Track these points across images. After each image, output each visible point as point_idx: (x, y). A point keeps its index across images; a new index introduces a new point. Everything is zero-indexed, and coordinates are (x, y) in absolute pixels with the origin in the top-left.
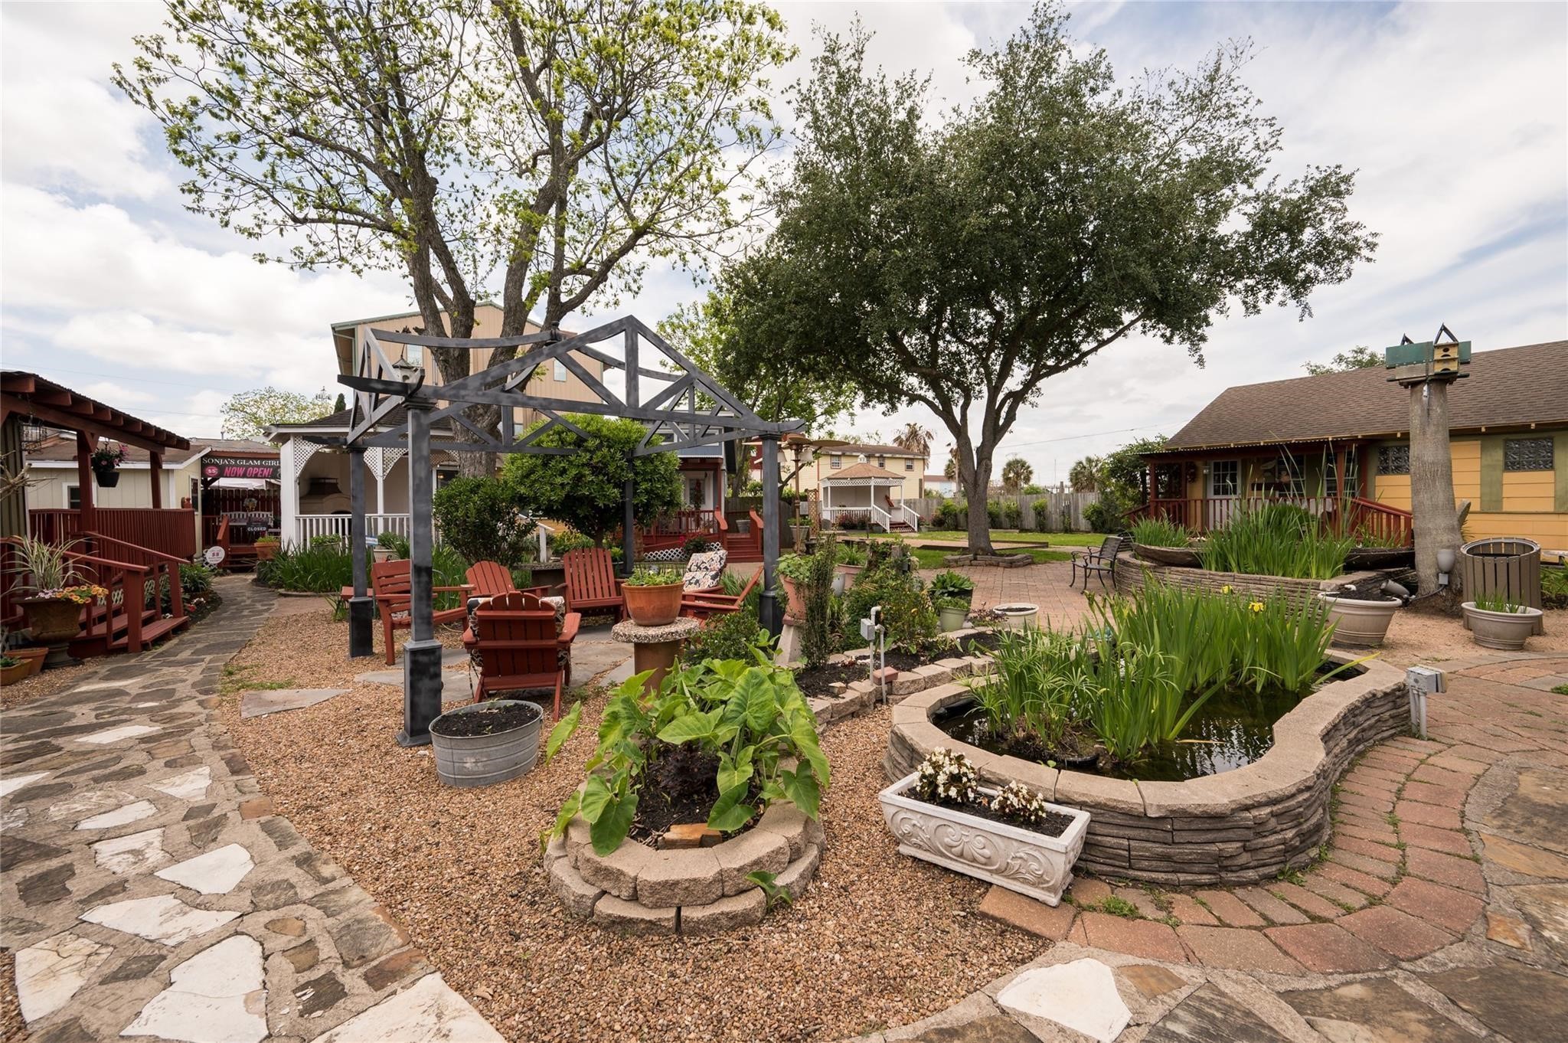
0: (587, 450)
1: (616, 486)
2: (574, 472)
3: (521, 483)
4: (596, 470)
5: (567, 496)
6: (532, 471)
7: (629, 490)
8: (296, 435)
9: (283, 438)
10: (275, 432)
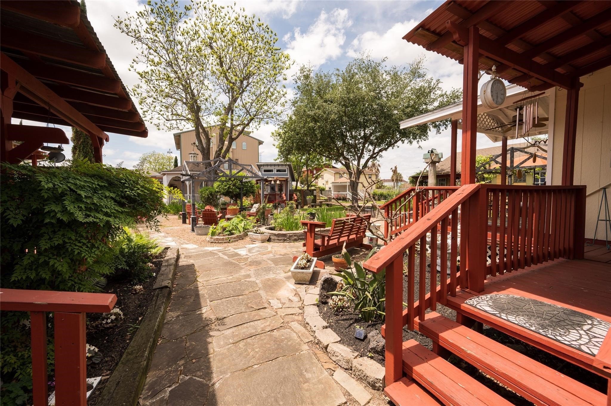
0: (231, 181)
1: (238, 189)
2: (228, 186)
3: (217, 188)
4: (234, 185)
5: (227, 191)
6: (219, 186)
7: (241, 190)
8: (167, 174)
9: (164, 174)
10: (162, 173)
